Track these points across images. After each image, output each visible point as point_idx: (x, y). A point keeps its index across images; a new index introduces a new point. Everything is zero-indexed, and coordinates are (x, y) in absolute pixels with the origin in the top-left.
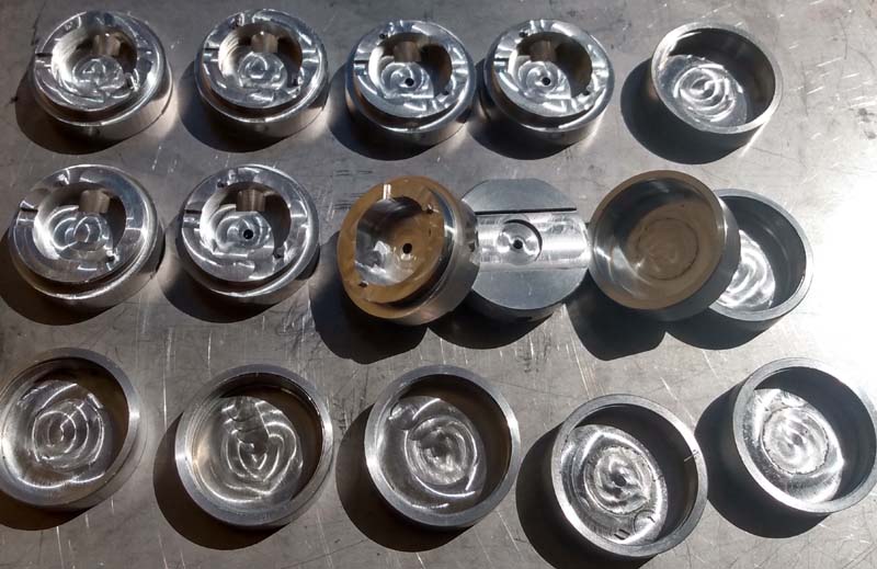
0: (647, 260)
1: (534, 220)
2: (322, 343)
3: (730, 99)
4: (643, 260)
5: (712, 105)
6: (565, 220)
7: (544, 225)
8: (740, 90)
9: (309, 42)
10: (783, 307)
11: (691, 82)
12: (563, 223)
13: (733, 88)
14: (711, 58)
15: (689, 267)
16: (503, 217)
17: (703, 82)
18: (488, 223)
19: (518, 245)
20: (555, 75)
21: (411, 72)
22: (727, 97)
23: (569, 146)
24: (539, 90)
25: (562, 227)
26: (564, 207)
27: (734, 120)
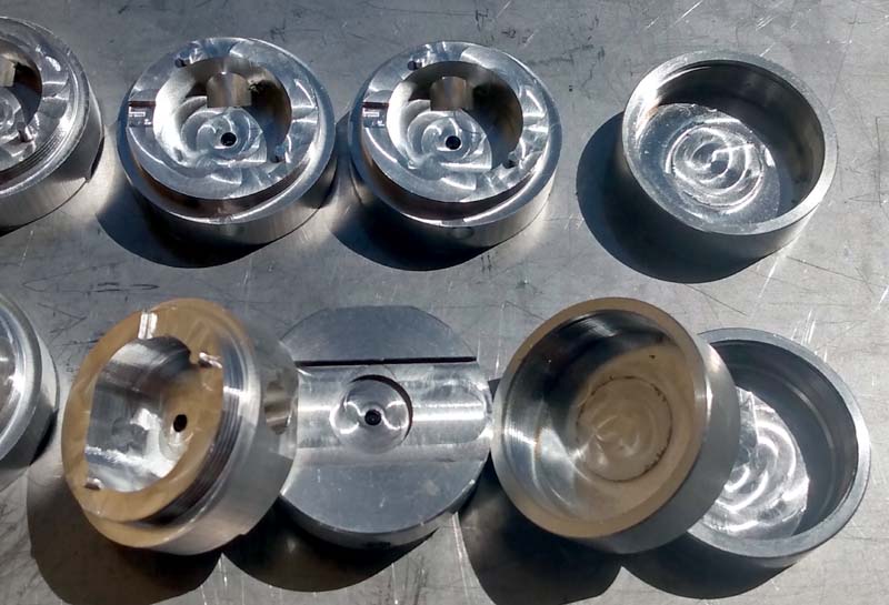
0: (592, 448)
1: (403, 375)
2: (40, 578)
3: (754, 175)
4: (586, 447)
5: (724, 186)
6: (455, 377)
7: (419, 385)
8: (770, 161)
9: (58, 68)
10: (814, 534)
11: (691, 149)
12: (451, 382)
13: (759, 157)
14: (724, 109)
15: (655, 464)
16: (350, 373)
17: (710, 148)
18: (323, 380)
19: (372, 419)
20: (466, 131)
21: (231, 123)
22: (749, 172)
23: (487, 248)
24: (442, 157)
25: (448, 390)
26: (453, 355)
27: (758, 213)
